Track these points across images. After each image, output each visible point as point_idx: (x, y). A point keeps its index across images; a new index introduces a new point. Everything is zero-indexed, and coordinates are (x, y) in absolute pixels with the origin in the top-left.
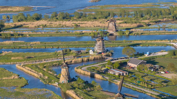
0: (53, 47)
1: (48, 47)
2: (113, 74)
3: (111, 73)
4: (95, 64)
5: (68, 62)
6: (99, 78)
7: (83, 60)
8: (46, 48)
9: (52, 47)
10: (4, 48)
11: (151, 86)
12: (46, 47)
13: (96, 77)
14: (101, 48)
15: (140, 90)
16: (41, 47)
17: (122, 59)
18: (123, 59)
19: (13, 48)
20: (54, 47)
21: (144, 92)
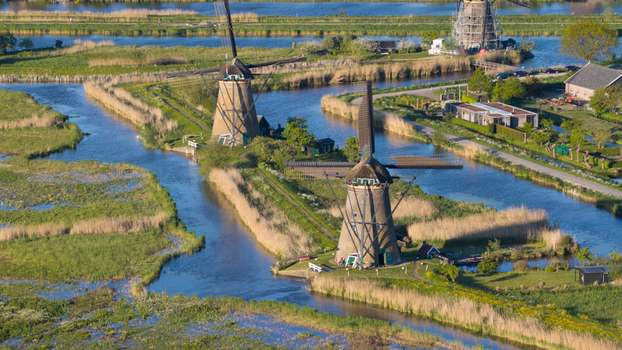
0: (299, 32)
1: (280, 33)
2: (473, 120)
3: (466, 117)
4: (424, 87)
5: (312, 79)
6: (400, 132)
7: (381, 74)
8: (268, 35)
9: (293, 33)
10: (99, 32)
11: (610, 166)
12: (269, 32)
13: (391, 129)
14: (479, 31)
15: (544, 176)
16: (249, 33)
17: (552, 71)
18: (560, 71)
19: (136, 33)
20: (303, 33)
21: (556, 184)
